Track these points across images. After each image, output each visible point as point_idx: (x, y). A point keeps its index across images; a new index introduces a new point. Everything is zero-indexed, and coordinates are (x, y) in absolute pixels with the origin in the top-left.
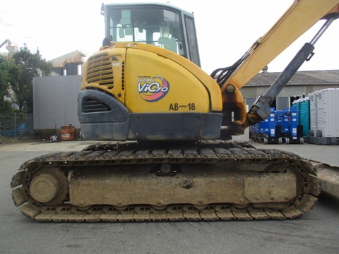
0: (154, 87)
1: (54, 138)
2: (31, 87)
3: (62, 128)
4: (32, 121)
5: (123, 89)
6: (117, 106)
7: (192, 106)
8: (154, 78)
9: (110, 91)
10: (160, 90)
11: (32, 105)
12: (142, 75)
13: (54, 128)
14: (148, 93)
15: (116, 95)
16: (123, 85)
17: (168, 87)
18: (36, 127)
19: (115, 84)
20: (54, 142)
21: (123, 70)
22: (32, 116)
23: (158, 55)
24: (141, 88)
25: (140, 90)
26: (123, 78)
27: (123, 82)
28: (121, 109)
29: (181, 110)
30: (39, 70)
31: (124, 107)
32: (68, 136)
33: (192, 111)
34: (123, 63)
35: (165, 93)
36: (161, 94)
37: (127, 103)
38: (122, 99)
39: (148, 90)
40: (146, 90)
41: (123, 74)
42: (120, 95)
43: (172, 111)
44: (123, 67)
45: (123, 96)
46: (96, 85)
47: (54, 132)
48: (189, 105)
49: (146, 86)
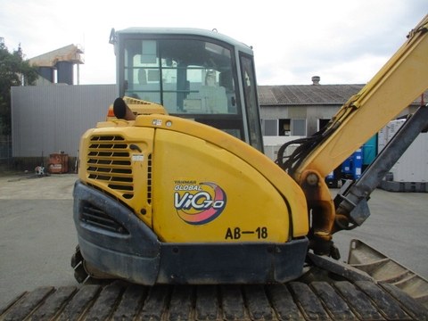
0: (200, 201)
1: (41, 169)
2: (8, 99)
3: (51, 156)
4: (11, 146)
5: (149, 201)
6: (140, 230)
7: (263, 232)
8: (201, 184)
9: (127, 201)
10: (210, 206)
11: (10, 123)
12: (181, 179)
13: (40, 155)
14: (192, 210)
15: (138, 209)
16: (149, 195)
17: (225, 200)
18: (16, 154)
19: (135, 192)
20: (41, 176)
21: (149, 169)
22: (10, 139)
23: (207, 141)
24: (179, 201)
25: (178, 206)
26: (149, 182)
27: (149, 189)
28: (145, 236)
29: (244, 239)
30: (19, 75)
31: (151, 233)
32: (59, 167)
33: (262, 240)
34: (150, 157)
35: (220, 211)
36: (212, 212)
37: (156, 226)
38: (147, 218)
39: (191, 205)
40: (187, 205)
41: (149, 176)
42: (144, 212)
43: (230, 241)
44: (150, 163)
45: (149, 213)
46: (104, 185)
47: (40, 161)
48: (258, 230)
49: (187, 198)
